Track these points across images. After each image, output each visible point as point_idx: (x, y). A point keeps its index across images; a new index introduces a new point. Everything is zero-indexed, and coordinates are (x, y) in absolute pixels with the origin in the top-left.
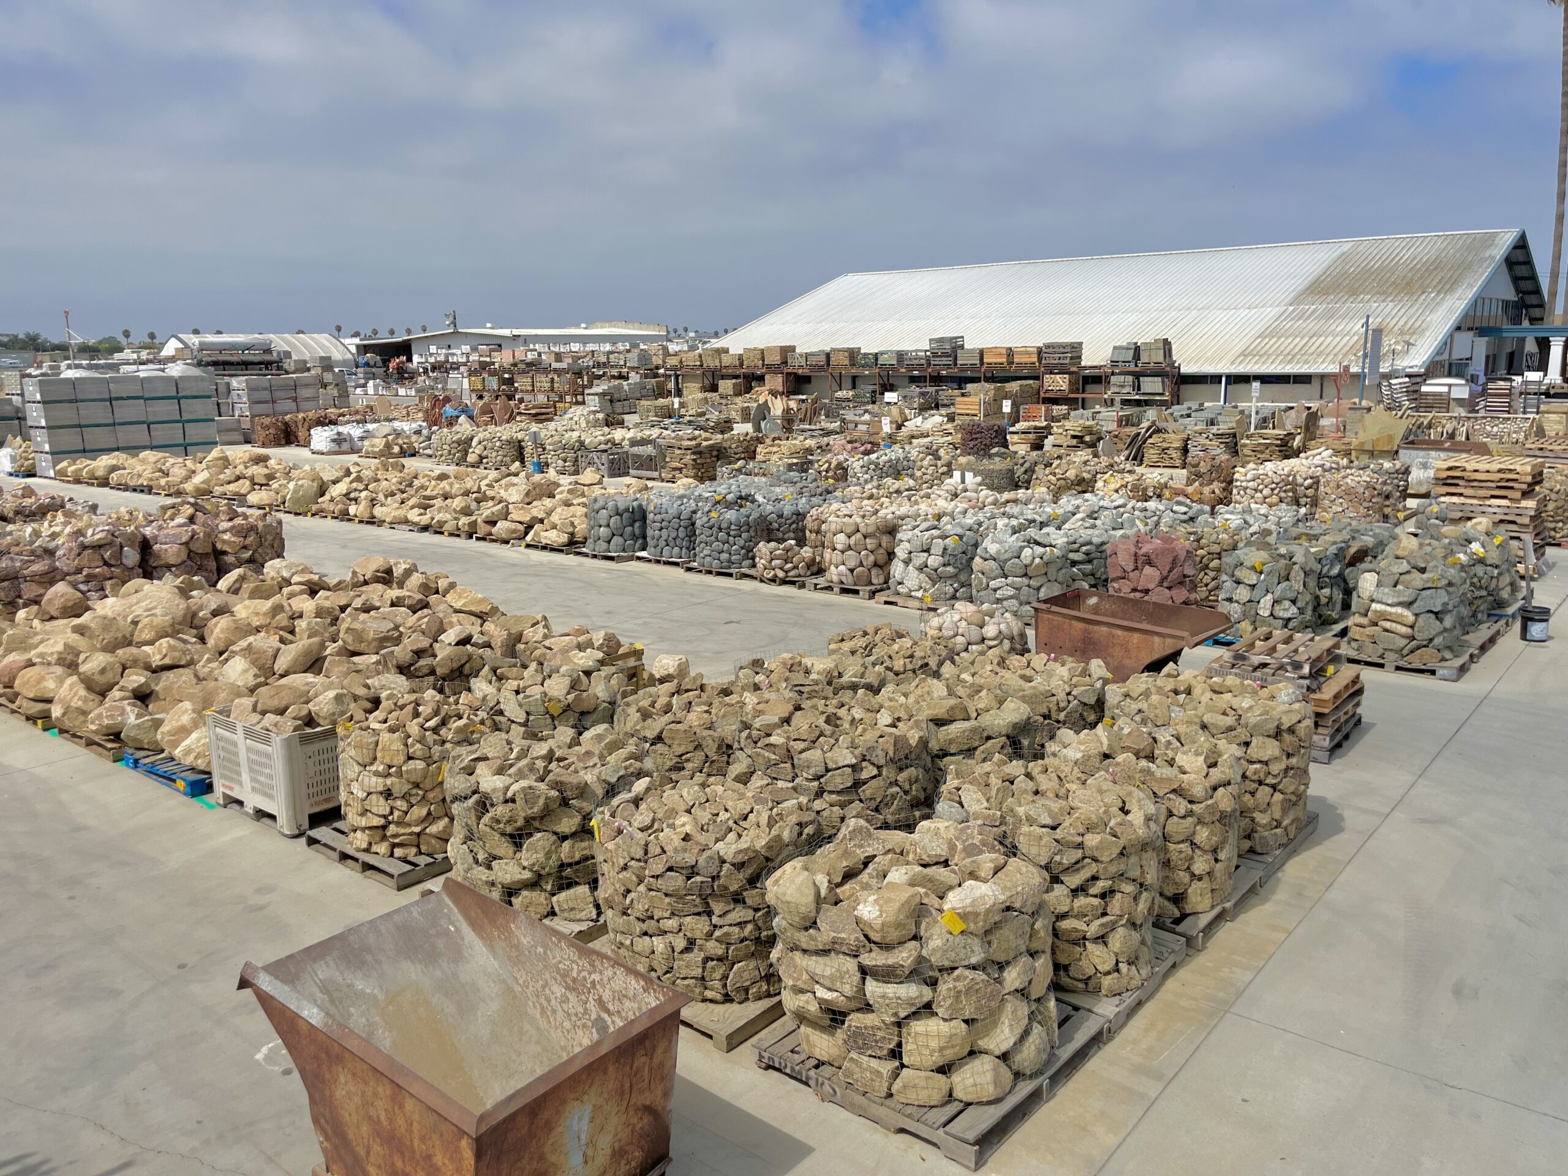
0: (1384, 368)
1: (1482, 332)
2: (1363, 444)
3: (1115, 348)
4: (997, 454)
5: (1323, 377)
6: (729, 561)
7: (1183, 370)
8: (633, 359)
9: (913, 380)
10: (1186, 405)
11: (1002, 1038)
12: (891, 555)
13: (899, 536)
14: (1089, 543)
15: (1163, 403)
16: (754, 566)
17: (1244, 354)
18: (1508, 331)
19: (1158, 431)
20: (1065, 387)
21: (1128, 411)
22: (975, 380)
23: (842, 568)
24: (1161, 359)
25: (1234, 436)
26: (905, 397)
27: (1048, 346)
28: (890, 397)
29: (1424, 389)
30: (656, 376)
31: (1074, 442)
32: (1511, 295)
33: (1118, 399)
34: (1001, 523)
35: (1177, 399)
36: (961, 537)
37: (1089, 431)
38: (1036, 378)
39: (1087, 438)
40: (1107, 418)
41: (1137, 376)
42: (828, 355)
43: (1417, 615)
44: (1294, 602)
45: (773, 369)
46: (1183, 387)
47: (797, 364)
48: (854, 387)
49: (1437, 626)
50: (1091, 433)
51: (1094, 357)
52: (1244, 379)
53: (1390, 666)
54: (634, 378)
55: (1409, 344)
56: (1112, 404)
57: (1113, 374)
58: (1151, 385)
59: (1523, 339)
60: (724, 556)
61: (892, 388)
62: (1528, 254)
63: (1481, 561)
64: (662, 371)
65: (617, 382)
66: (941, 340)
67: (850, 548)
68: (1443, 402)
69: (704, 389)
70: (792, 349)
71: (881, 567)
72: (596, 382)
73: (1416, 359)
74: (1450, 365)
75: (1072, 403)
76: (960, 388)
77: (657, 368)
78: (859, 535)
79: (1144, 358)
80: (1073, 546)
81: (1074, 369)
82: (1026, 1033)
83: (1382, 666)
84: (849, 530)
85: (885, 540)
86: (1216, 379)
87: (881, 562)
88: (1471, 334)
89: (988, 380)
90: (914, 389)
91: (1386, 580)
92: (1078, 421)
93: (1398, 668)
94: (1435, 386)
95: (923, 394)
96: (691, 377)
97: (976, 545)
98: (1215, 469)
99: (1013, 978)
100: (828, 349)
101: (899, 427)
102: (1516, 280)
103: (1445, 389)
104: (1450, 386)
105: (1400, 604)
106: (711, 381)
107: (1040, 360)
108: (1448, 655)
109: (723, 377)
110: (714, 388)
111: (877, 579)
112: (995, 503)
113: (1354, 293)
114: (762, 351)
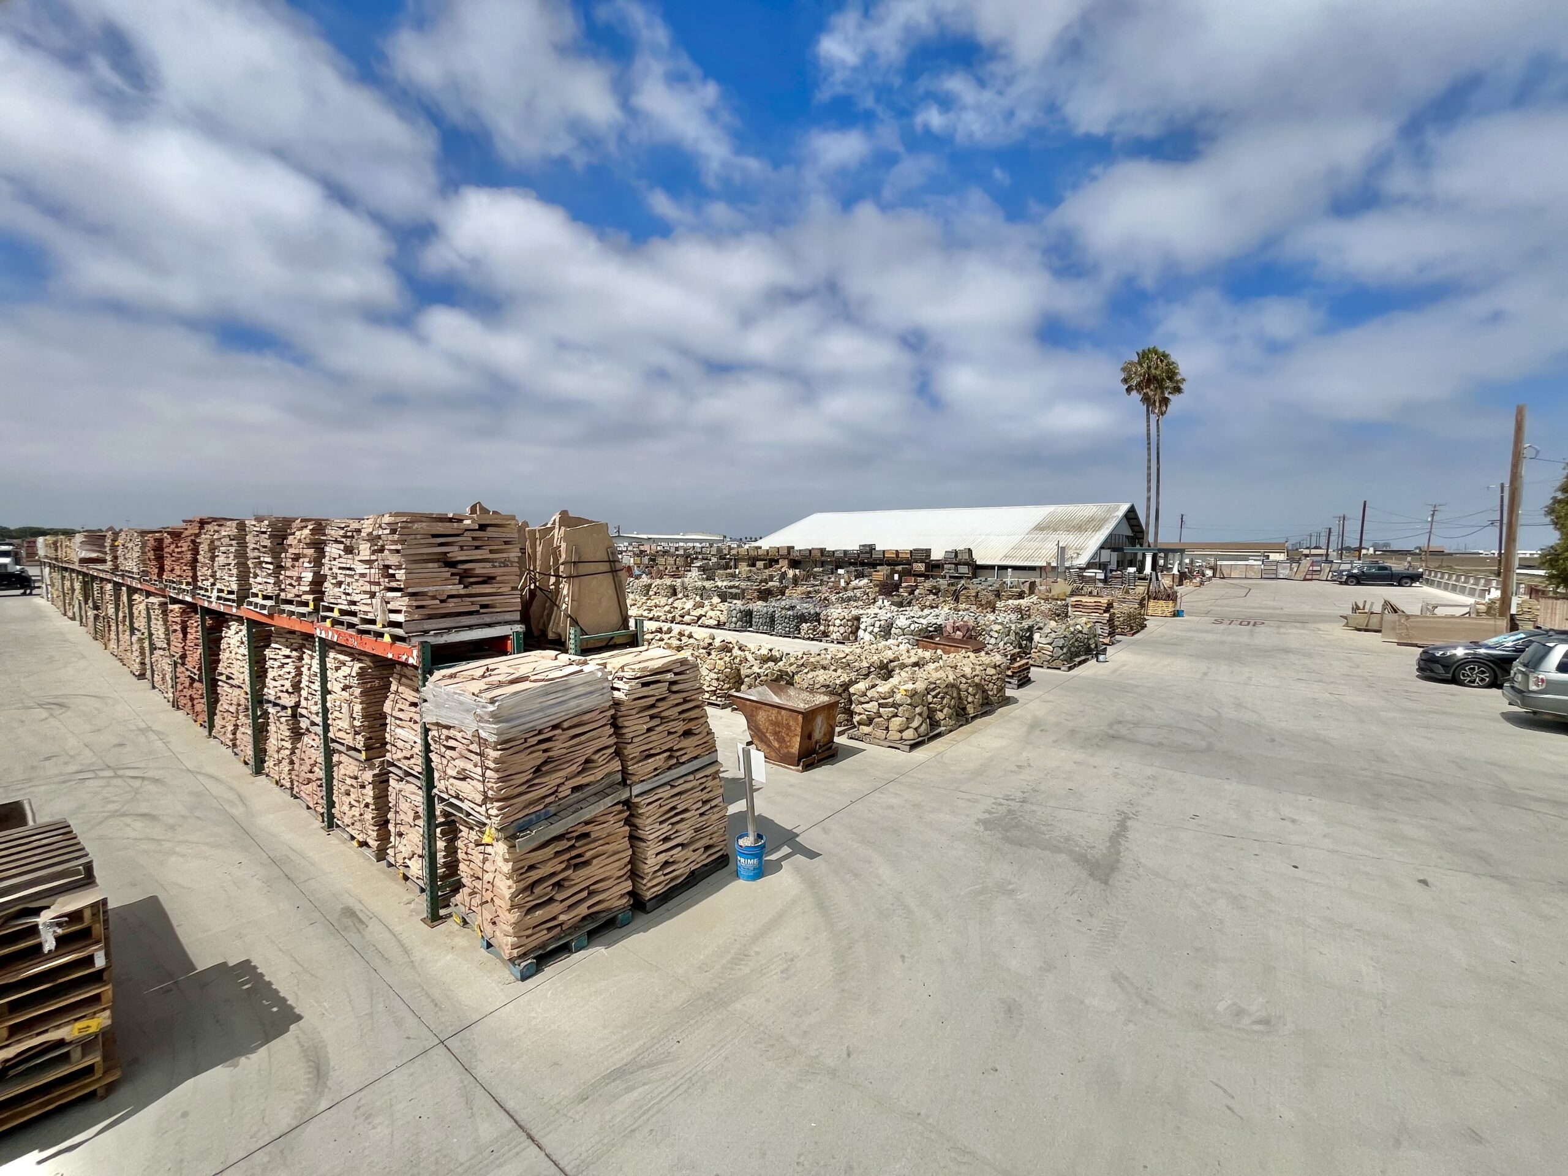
0: (1067, 564)
1: (1114, 550)
2: (1053, 595)
3: (946, 552)
4: (895, 595)
5: (1041, 568)
6: (789, 631)
7: (978, 563)
8: (714, 551)
9: (851, 564)
10: (979, 579)
11: (915, 724)
12: (858, 628)
13: (862, 620)
14: (936, 624)
15: (968, 578)
16: (799, 633)
17: (1006, 556)
18: (1126, 549)
19: (965, 588)
20: (923, 569)
21: (953, 581)
22: (882, 565)
23: (838, 634)
24: (967, 557)
25: (999, 591)
26: (848, 572)
27: (915, 550)
28: (841, 571)
29: (1084, 574)
30: (725, 559)
31: (928, 592)
32: (1130, 533)
33: (947, 575)
34: (901, 617)
35: (975, 576)
36: (886, 621)
37: (934, 587)
38: (910, 564)
39: (934, 591)
40: (943, 583)
41: (956, 565)
42: (810, 551)
43: (1054, 648)
44: (1011, 644)
45: (783, 557)
46: (978, 571)
47: (795, 555)
48: (822, 566)
49: (1061, 652)
50: (935, 589)
51: (937, 555)
52: (1005, 568)
53: (1045, 667)
54: (714, 560)
55: (1078, 554)
56: (945, 578)
57: (946, 564)
58: (963, 569)
59: (1136, 554)
60: (788, 629)
61: (841, 568)
62: (1136, 515)
63: (1081, 632)
64: (728, 556)
65: (706, 561)
66: (863, 546)
67: (841, 625)
68: (1093, 580)
69: (749, 565)
70: (793, 548)
71: (854, 633)
72: (695, 561)
73: (1082, 561)
74: (1100, 564)
75: (927, 577)
76: (873, 568)
77: (726, 555)
78: (845, 620)
79: (960, 557)
80: (929, 625)
81: (927, 561)
82: (921, 724)
83: (1042, 667)
84: (841, 618)
85: (855, 622)
86: (992, 567)
87: (854, 631)
88: (1109, 550)
89: (888, 565)
90: (852, 568)
91: (1043, 636)
92: (929, 584)
93: (1048, 668)
94: (1089, 573)
95: (856, 571)
96: (743, 560)
97: (892, 624)
98: (989, 602)
99: (918, 710)
100: (810, 548)
101: (848, 584)
102: (1131, 526)
103: (1094, 574)
104: (1096, 573)
105: (1048, 644)
106: (752, 561)
107: (911, 556)
108: (1066, 663)
109: (758, 560)
110: (754, 565)
111: (852, 638)
112: (898, 611)
113: (1055, 530)
114: (778, 548)
